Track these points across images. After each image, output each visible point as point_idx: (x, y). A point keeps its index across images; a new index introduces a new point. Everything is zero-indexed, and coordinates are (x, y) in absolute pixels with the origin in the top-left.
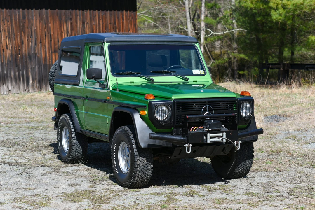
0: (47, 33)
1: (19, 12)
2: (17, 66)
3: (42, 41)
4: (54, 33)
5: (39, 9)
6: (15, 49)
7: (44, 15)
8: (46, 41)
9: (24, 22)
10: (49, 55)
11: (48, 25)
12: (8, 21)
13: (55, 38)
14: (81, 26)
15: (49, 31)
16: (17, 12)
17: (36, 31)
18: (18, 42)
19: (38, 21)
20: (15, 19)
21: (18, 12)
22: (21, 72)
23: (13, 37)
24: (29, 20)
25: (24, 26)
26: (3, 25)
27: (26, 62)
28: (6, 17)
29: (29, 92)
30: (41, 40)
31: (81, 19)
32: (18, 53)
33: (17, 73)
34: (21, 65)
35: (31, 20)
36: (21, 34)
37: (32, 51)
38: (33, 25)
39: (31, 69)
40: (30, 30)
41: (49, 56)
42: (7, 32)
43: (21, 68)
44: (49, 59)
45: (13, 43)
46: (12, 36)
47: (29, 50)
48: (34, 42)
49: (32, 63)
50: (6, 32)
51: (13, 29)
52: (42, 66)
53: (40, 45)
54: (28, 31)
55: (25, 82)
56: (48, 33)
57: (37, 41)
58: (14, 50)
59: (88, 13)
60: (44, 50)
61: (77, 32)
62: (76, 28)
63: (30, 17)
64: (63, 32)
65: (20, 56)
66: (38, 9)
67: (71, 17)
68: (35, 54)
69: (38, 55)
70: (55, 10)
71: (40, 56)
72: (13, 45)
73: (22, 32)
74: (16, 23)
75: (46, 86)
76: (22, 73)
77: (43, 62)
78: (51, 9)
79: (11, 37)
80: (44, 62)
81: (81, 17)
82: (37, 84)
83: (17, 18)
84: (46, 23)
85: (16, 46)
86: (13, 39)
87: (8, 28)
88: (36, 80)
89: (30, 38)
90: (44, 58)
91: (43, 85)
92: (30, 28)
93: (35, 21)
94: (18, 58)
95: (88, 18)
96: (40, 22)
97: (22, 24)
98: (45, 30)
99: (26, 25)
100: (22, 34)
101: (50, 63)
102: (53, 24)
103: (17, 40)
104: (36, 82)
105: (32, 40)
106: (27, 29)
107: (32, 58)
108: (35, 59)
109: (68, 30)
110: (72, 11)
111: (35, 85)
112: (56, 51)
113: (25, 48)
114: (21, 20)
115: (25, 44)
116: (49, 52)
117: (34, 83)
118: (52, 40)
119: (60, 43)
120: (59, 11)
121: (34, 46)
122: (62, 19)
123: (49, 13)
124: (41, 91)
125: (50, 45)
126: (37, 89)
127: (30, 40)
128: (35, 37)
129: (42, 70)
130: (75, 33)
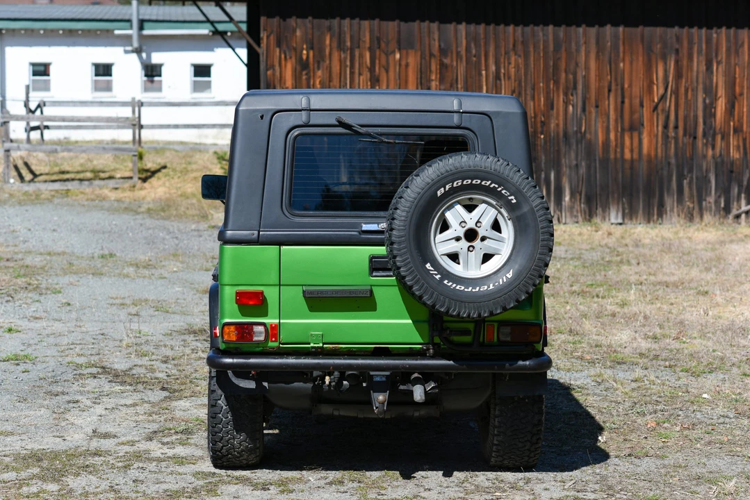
0: (613, 85)
1: (546, 34)
3: (600, 104)
4: (630, 86)
5: (597, 26)
7: (608, 41)
8: (611, 104)
10: (616, 136)
11: (617, 66)
12: (520, 56)
13: (633, 94)
14: (703, 68)
15: (618, 78)
16: (541, 34)
17: (586, 78)
18: (539, 105)
19: (593, 55)
20: (534, 51)
21: (544, 35)
22: (543, 176)
23: (528, 92)
24: (568, 52)
25: (556, 67)
26: (506, 64)
27: (558, 151)
28: (514, 46)
30: (597, 101)
31: (704, 52)
32: (539, 130)
34: (543, 157)
35: (575, 52)
36: (548, 86)
37: (573, 127)
38: (580, 65)
39: (569, 167)
40: (571, 76)
41: (616, 140)
42: (515, 81)
43: (543, 165)
44: (616, 146)
45: (529, 105)
46: (525, 90)
47: (565, 123)
48: (580, 104)
49: (573, 154)
50: (513, 81)
51: (529, 72)
52: (597, 162)
53: (593, 110)
54: (567, 79)
56: (617, 85)
57: (587, 102)
59: (722, 36)
60: (605, 125)
61: (692, 82)
62: (689, 74)
63: (573, 47)
64: (655, 82)
65: (542, 136)
66: (593, 26)
67: (677, 46)
68: (581, 133)
69: (588, 136)
70: (637, 26)
71: (593, 138)
73: (550, 80)
74: (537, 61)
75: (604, 211)
76: (546, 176)
77: (599, 152)
78: (626, 26)
79: (523, 92)
80: (603, 153)
81: (704, 46)
82: (582, 205)
83: (542, 47)
84: (612, 59)
85: (535, 113)
86: (529, 98)
87: (518, 71)
88: (581, 195)
89: (570, 95)
90: (603, 142)
91: (597, 209)
92: (572, 71)
93: (583, 55)
94: (539, 143)
95: (722, 48)
96: (598, 57)
97: (551, 63)
98: (609, 77)
99: (563, 65)
100: (550, 84)
101: (618, 155)
102: (631, 63)
103: (539, 100)
104: (580, 199)
105: (575, 100)
106: (563, 75)
107: (573, 141)
108: (580, 146)
109: (669, 77)
110: (681, 30)
111: (577, 206)
112: (635, 127)
113: (557, 118)
114: (551, 54)
115: (558, 110)
116: (616, 131)
117: (574, 203)
118: (627, 101)
119: (645, 109)
120: (648, 30)
121: (580, 115)
122: (652, 51)
123: (621, 37)
124: (590, 221)
125: (619, 114)
126: (581, 215)
127: (570, 100)
128: (583, 94)
129: (596, 173)
130: (685, 86)
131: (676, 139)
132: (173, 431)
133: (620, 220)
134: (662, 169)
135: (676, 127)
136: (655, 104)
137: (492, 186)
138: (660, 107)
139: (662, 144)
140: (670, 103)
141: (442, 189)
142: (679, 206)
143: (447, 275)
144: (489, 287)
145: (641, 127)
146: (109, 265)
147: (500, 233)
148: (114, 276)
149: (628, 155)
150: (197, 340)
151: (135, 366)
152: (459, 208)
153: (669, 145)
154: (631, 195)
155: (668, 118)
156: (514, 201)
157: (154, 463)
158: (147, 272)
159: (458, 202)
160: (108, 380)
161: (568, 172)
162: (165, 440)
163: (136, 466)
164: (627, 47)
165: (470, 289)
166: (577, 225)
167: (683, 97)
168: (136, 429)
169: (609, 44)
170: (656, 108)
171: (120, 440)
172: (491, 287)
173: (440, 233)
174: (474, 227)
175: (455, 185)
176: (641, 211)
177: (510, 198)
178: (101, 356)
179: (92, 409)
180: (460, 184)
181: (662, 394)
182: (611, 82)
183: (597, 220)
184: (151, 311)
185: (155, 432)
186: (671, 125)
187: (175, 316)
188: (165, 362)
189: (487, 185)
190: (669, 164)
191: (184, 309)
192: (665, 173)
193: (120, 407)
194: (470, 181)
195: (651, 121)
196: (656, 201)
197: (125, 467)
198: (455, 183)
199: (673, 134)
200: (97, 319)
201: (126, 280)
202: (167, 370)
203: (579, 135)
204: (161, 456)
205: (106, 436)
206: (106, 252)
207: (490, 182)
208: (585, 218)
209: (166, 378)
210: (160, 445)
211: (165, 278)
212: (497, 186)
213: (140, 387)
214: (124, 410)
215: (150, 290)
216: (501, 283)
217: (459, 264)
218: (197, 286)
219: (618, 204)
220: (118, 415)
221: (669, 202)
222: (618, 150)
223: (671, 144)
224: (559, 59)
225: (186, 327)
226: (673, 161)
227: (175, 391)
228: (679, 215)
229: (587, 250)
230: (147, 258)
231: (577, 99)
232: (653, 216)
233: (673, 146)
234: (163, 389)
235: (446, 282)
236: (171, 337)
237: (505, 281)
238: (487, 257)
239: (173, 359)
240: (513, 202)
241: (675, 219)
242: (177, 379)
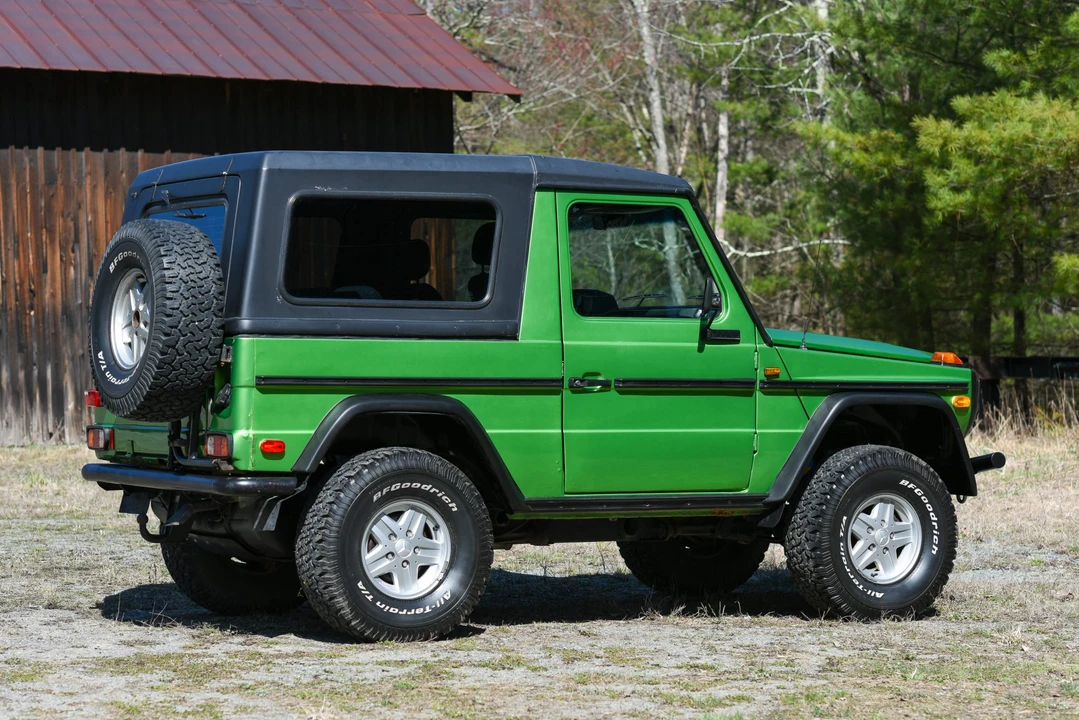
1: (33, 160)
2: (22, 348)
5: (106, 150)
6: (18, 288)
7: (122, 172)
9: (53, 196)
16: (26, 159)
17: (93, 226)
18: (27, 265)
19: (101, 192)
20: (18, 184)
21: (31, 160)
22: (36, 372)
23: (9, 246)
24: (67, 187)
25: (49, 208)
27: (56, 335)
29: (64, 444)
32: (28, 303)
33: (21, 375)
34: (35, 345)
35: (76, 187)
36: (38, 236)
37: (76, 300)
38: (83, 206)
39: (72, 359)
40: (71, 224)
43: (35, 357)
45: (11, 268)
46: (6, 243)
47: (65, 294)
48: (85, 264)
49: (77, 340)
51: (11, 217)
54: (66, 229)
55: (50, 406)
57: (95, 263)
58: (12, 291)
63: (73, 179)
65: (32, 313)
66: (101, 150)
68: (88, 307)
70: (162, 152)
72: (11, 274)
73: (42, 229)
74: (22, 198)
76: (39, 373)
78: (146, 151)
83: (28, 179)
85: (20, 277)
86: (11, 254)
89: (70, 251)
92: (72, 215)
93: (88, 190)
94: (28, 323)
96: (107, 195)
97: (43, 204)
99: (58, 205)
100: (42, 235)
103: (26, 257)
105: (78, 259)
106: (59, 222)
107: (76, 320)
108: (86, 327)
111: (85, 418)
113: (53, 286)
114: (41, 189)
115: (53, 274)
117: (81, 412)
120: (177, 157)
121: (86, 280)
123: (140, 165)
127: (70, 259)
128: (88, 247)
161: (71, 366)
169: (124, 175)
231: (81, 257)
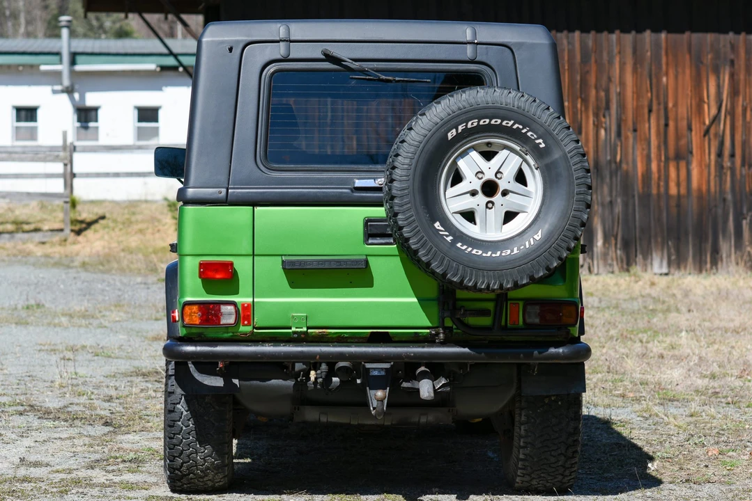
0: (655, 104)
1: (571, 41)
3: (638, 127)
4: (676, 105)
5: (634, 32)
7: (647, 51)
8: (652, 127)
10: (659, 166)
11: (659, 80)
13: (679, 116)
15: (660, 95)
16: (565, 42)
17: (621, 95)
19: (629, 68)
21: (569, 43)
24: (599, 64)
25: (584, 83)
30: (634, 124)
35: (607, 64)
36: (574, 106)
37: (606, 156)
38: (613, 79)
40: (602, 94)
41: (659, 171)
44: (659, 178)
47: (597, 151)
48: (614, 128)
52: (636, 198)
53: (630, 135)
54: (598, 97)
56: (659, 104)
57: (623, 125)
60: (645, 152)
62: (748, 90)
63: (605, 58)
64: (706, 100)
66: (629, 32)
67: (732, 57)
68: (616, 162)
69: (624, 166)
70: (682, 32)
71: (631, 169)
75: (645, 258)
77: (639, 186)
78: (669, 32)
80: (643, 188)
82: (619, 252)
83: (566, 58)
84: (653, 72)
88: (616, 239)
89: (602, 116)
90: (643, 175)
91: (636, 256)
92: (604, 87)
93: (617, 67)
96: (635, 70)
97: (578, 78)
98: (649, 95)
99: (592, 80)
100: (577, 104)
101: (662, 190)
102: (676, 77)
104: (616, 244)
105: (608, 123)
106: (593, 92)
107: (607, 173)
108: (614, 179)
109: (722, 94)
110: (736, 36)
111: (612, 253)
112: (682, 156)
113: (587, 145)
114: (577, 66)
115: (587, 134)
116: (659, 160)
117: (608, 249)
118: (671, 124)
119: (693, 133)
120: (696, 37)
121: (615, 141)
122: (702, 62)
123: (663, 45)
124: (628, 270)
125: (662, 139)
126: (617, 264)
127: (602, 123)
128: (617, 114)
129: (634, 210)
130: (743, 106)
131: (732, 169)
132: (120, 460)
133: (665, 270)
134: (716, 206)
135: (732, 155)
136: (705, 127)
137: (515, 127)
138: (712, 131)
139: (715, 176)
140: (724, 126)
141: (454, 130)
142: (738, 252)
143: (460, 236)
144: (512, 251)
145: (690, 155)
146: (37, 315)
147: (526, 185)
148: (43, 325)
149: (673, 190)
150: (146, 381)
151: (71, 404)
152: (474, 155)
153: (724, 178)
154: (678, 239)
155: (722, 144)
156: (543, 145)
157: (97, 489)
158: (83, 321)
159: (474, 148)
160: (37, 417)
161: (600, 211)
162: (110, 468)
163: (73, 491)
164: (670, 57)
165: (489, 253)
166: (611, 275)
167: (741, 118)
168: (74, 458)
169: (649, 54)
170: (707, 132)
171: (54, 469)
172: (516, 251)
173: (452, 186)
174: (493, 178)
175: (469, 125)
176: (690, 259)
177: (537, 141)
178: (28, 396)
179: (19, 442)
180: (475, 124)
181: (725, 427)
182: (651, 100)
183: (637, 269)
184: (89, 357)
185: (98, 461)
186: (727, 152)
187: (120, 361)
188: (109, 401)
189: (509, 125)
190: (724, 200)
191: (130, 354)
192: (720, 211)
193: (55, 441)
194: (488, 121)
195: (702, 148)
196: (709, 246)
197: (62, 492)
198: (470, 123)
199: (729, 164)
200: (22, 363)
201: (58, 329)
202: (111, 408)
203: (613, 166)
204: (105, 482)
205: (36, 464)
206: (32, 302)
207: (512, 122)
208: (622, 267)
209: (109, 415)
210: (105, 473)
211: (105, 327)
212: (521, 127)
213: (77, 422)
214: (58, 443)
215: (88, 338)
216: (527, 246)
217: (475, 224)
218: (145, 334)
219: (662, 250)
220: (51, 447)
221: (725, 247)
222: (662, 184)
223: (726, 176)
224: (588, 72)
225: (132, 369)
226: (729, 197)
227: (120, 426)
228: (737, 264)
229: (625, 300)
230: (83, 308)
231: (611, 121)
232: (706, 263)
233: (729, 179)
234: (106, 424)
235: (459, 245)
236: (115, 379)
237: (532, 243)
238: (509, 216)
239: (117, 398)
240: (541, 146)
241: (733, 268)
242: (123, 415)
